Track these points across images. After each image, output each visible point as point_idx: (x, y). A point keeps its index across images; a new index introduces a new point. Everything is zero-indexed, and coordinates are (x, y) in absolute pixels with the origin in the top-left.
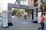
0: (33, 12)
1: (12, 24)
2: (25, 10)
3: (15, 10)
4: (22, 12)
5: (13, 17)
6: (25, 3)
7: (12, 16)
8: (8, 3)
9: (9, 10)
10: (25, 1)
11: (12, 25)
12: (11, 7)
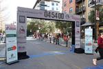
0: (74, 27)
1: (27, 54)
2: (57, 23)
3: (33, 23)
4: (50, 27)
5: (29, 38)
6: (55, 7)
7: (28, 36)
8: (18, 8)
9: (20, 22)
10: (55, 3)
11: (28, 57)
12: (24, 17)
